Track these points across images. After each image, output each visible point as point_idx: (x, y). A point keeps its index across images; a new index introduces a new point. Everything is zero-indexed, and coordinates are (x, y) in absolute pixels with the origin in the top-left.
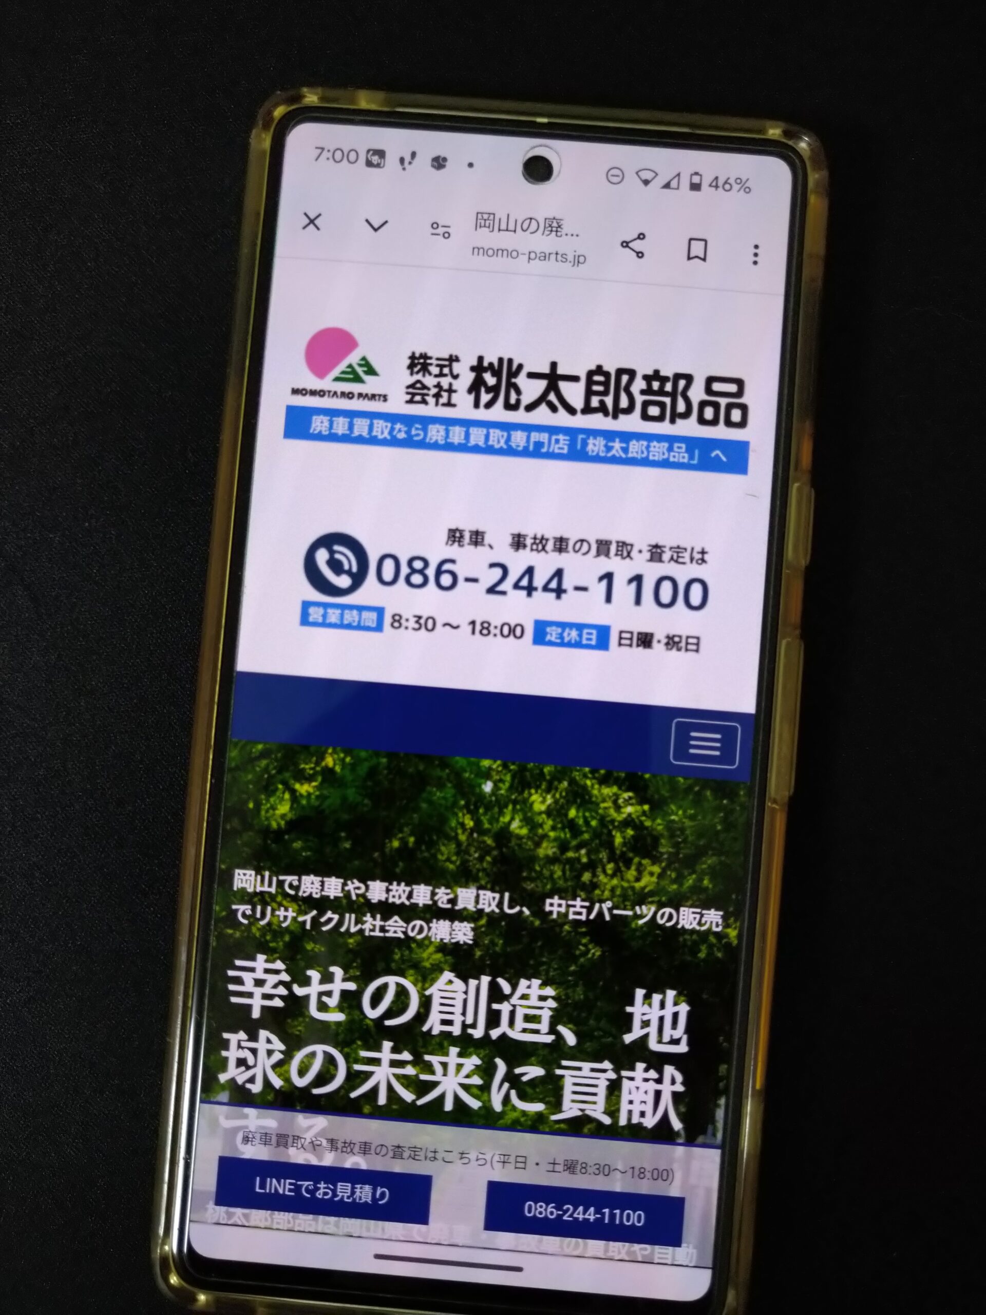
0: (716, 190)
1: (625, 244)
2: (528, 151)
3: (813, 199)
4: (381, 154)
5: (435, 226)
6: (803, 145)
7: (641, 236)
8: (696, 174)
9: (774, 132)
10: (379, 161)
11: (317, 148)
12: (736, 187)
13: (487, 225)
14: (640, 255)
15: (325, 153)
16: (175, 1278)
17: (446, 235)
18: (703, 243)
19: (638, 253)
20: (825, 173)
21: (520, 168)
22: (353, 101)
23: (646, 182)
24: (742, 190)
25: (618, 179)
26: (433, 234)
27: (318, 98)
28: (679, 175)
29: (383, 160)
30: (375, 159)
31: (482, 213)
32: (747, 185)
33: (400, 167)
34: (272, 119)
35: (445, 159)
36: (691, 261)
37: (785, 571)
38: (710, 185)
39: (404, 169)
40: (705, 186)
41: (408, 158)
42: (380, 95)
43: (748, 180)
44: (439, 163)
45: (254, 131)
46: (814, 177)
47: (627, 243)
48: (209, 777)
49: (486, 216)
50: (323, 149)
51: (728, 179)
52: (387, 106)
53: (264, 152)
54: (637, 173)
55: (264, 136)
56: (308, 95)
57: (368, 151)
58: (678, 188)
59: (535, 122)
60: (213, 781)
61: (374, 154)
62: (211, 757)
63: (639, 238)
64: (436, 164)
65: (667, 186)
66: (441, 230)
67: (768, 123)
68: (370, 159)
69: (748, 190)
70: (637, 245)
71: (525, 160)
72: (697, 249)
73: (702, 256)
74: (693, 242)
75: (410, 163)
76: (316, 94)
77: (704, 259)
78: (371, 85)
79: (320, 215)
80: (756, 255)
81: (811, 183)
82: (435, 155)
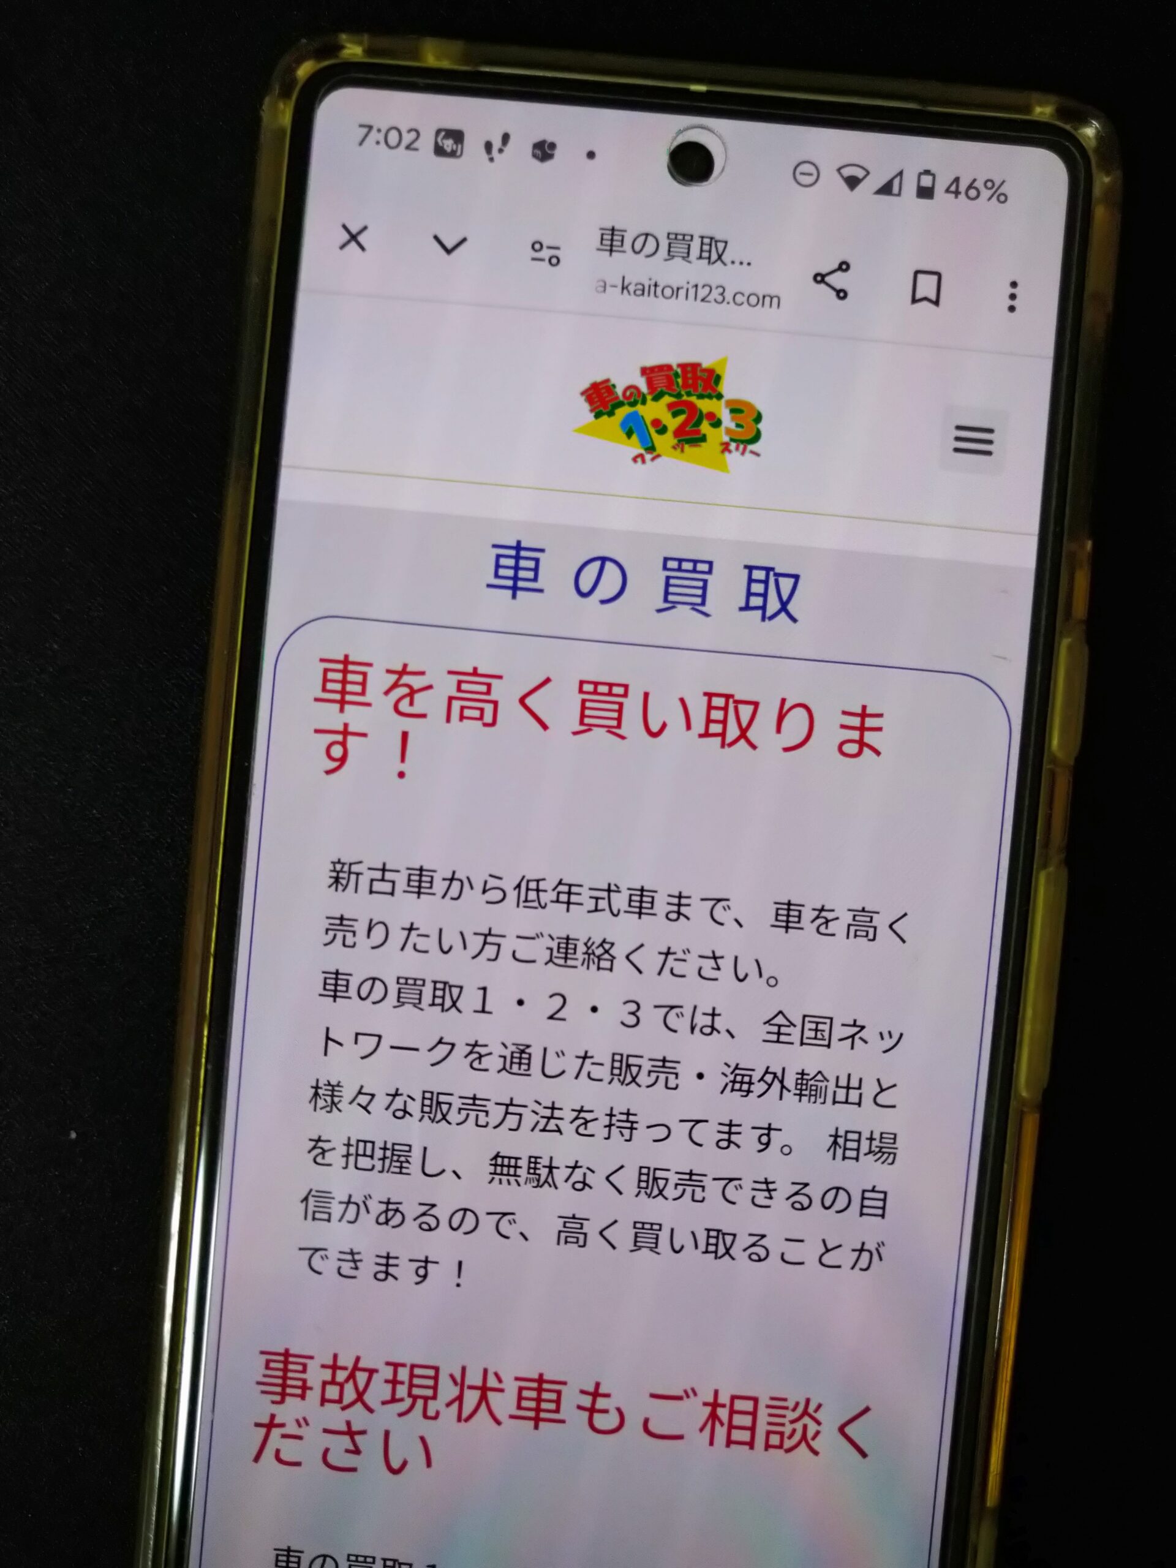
0: (956, 197)
1: (820, 278)
2: (675, 138)
3: (1100, 212)
4: (457, 136)
5: (537, 246)
6: (1089, 131)
7: (844, 267)
8: (927, 172)
9: (1043, 111)
10: (455, 147)
11: (361, 126)
12: (985, 193)
14: (841, 294)
15: (374, 136)
17: (554, 261)
18: (935, 278)
19: (838, 292)
20: (1118, 173)
21: (664, 159)
22: (416, 55)
23: (852, 182)
24: (994, 198)
25: (810, 179)
26: (534, 259)
27: (364, 51)
28: (901, 174)
29: (460, 146)
30: (448, 145)
31: (607, 229)
32: (1002, 190)
33: (485, 156)
34: (294, 81)
35: (553, 146)
36: (918, 305)
37: (1046, 766)
38: (948, 191)
39: (491, 160)
40: (939, 190)
41: (497, 144)
42: (457, 47)
43: (1003, 183)
44: (544, 151)
45: (267, 100)
46: (1102, 181)
47: (823, 276)
48: (203, 1060)
50: (370, 128)
51: (975, 180)
52: (467, 63)
53: (283, 131)
54: (839, 170)
55: (281, 106)
56: (348, 45)
57: (438, 132)
58: (900, 194)
59: (687, 91)
60: (209, 1067)
61: (447, 137)
62: (206, 1033)
63: (840, 268)
64: (538, 152)
65: (884, 190)
66: (546, 254)
67: (1035, 96)
68: (440, 144)
69: (1003, 198)
70: (837, 280)
71: (672, 148)
72: (927, 285)
73: (933, 297)
74: (920, 277)
75: (501, 151)
76: (360, 43)
77: (936, 303)
78: (443, 31)
79: (365, 228)
80: (1013, 297)
81: (1097, 191)
82: (538, 138)
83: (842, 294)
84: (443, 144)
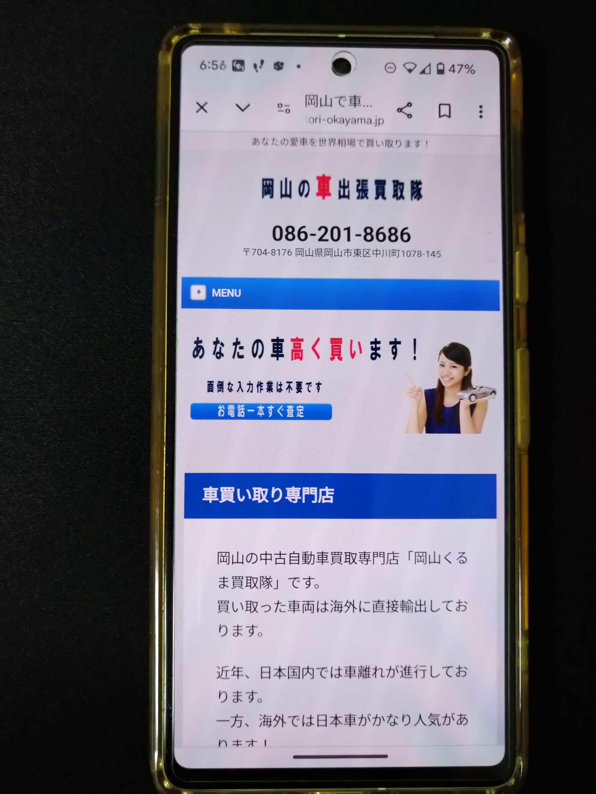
0: (454, 73)
1: (400, 110)
2: (334, 58)
3: (514, 76)
4: (242, 62)
5: (280, 106)
6: (507, 42)
7: (409, 105)
8: (441, 64)
9: (486, 35)
10: (241, 67)
12: (465, 70)
13: (313, 102)
15: (207, 64)
16: (167, 783)
17: (288, 111)
18: (448, 107)
19: (408, 115)
20: (520, 59)
21: (330, 65)
22: (222, 30)
23: (410, 71)
24: (470, 72)
25: (392, 70)
26: (280, 112)
27: (199, 30)
28: (430, 65)
29: (243, 67)
30: (238, 66)
31: (309, 96)
32: (473, 68)
33: (254, 70)
34: (171, 44)
35: (282, 64)
36: (442, 118)
37: (515, 306)
38: (450, 70)
39: (257, 71)
40: (446, 71)
41: (259, 64)
42: (238, 26)
43: (472, 66)
44: (279, 66)
45: (161, 53)
47: (401, 109)
48: (164, 462)
49: (312, 97)
50: (205, 61)
52: (242, 32)
53: (168, 66)
54: (404, 65)
55: (167, 55)
56: (193, 28)
57: (233, 61)
58: (430, 73)
59: (337, 38)
60: (167, 465)
61: (237, 63)
62: (165, 450)
64: (277, 67)
65: (423, 72)
66: (284, 108)
67: (482, 29)
69: (473, 72)
70: (407, 110)
71: (333, 61)
72: (445, 110)
73: (448, 114)
74: (442, 106)
75: (260, 67)
76: (198, 27)
77: (449, 116)
78: (232, 20)
79: (206, 103)
80: (481, 112)
81: (512, 66)
82: (276, 61)
83: (410, 116)
84: (236, 66)
